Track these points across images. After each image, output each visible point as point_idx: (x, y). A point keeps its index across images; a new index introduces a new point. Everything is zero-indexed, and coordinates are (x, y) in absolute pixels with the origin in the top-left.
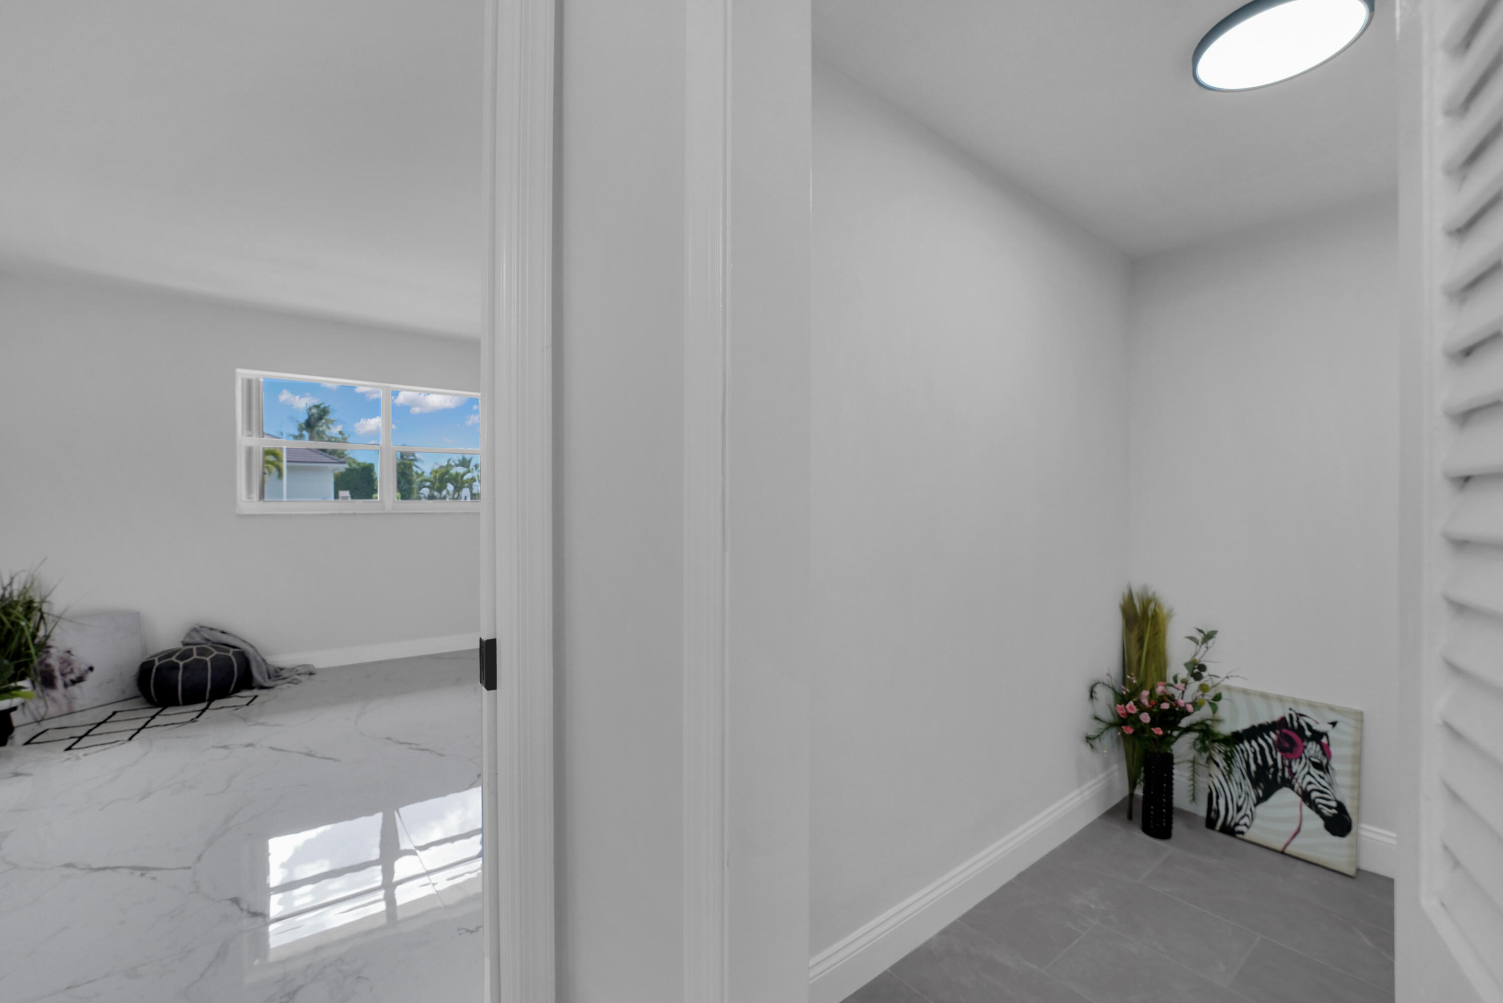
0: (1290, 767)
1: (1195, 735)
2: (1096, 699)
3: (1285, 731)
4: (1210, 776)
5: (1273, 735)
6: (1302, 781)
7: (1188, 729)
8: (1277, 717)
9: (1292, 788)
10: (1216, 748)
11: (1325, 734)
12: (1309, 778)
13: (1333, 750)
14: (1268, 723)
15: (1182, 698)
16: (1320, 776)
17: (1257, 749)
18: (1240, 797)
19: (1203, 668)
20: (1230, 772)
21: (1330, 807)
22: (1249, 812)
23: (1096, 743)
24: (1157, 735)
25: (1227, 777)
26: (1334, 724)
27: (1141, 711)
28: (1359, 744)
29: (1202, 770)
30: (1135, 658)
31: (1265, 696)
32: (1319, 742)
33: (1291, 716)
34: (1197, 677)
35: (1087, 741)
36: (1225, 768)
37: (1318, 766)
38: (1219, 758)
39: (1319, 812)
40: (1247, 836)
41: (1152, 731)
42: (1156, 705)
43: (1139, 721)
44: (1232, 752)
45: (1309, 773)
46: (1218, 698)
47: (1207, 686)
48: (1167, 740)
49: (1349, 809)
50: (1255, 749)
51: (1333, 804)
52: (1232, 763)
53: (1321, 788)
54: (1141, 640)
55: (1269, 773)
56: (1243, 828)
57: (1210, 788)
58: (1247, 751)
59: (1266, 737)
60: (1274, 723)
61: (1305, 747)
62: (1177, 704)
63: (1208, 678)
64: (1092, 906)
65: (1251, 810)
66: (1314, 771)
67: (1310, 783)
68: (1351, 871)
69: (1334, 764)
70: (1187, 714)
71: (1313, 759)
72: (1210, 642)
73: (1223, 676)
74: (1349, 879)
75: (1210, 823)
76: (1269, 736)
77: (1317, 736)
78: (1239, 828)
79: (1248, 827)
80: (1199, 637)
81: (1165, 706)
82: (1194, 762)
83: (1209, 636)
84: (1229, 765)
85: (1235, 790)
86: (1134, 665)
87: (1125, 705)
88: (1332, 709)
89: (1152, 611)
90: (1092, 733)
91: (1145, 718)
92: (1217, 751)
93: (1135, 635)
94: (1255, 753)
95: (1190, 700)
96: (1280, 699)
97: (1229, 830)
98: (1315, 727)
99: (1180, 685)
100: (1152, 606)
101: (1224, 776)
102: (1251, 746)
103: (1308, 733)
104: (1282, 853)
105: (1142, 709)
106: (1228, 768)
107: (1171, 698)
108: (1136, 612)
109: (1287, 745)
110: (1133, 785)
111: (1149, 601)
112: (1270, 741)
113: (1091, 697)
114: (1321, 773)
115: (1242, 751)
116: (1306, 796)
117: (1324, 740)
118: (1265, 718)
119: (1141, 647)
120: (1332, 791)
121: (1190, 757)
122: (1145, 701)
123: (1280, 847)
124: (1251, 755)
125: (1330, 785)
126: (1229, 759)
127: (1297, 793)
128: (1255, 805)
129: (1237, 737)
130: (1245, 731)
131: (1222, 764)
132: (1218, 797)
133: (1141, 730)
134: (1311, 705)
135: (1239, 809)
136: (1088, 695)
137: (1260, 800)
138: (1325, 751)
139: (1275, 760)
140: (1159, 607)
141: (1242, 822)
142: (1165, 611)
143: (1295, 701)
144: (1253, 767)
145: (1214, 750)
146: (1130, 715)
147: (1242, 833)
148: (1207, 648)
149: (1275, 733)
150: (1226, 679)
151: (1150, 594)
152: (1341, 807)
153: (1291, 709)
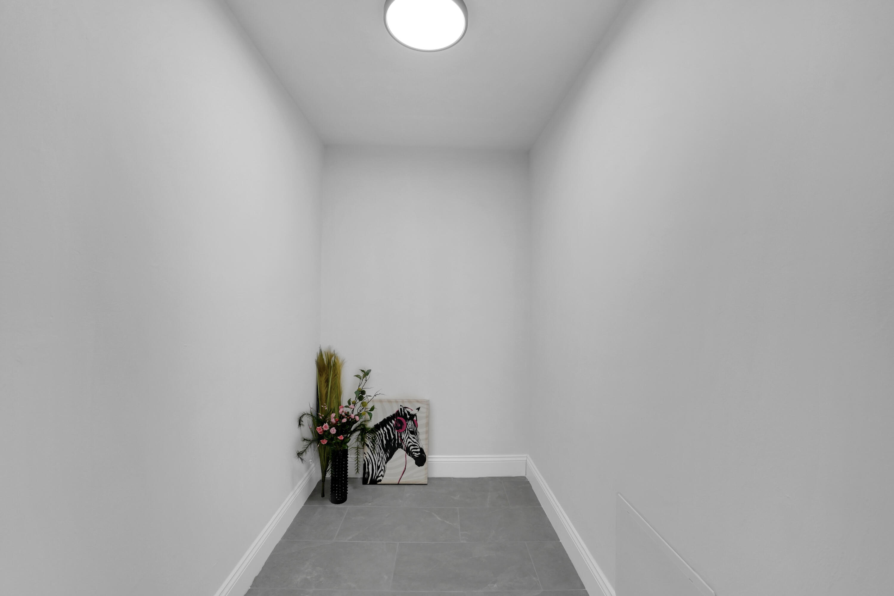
0: (401, 436)
1: (358, 433)
2: (303, 425)
3: (398, 418)
4: (365, 453)
5: (393, 422)
6: (405, 444)
7: (355, 430)
8: (395, 412)
9: (402, 448)
10: (367, 436)
11: (415, 415)
12: (409, 440)
13: (419, 422)
14: (391, 415)
15: (353, 413)
16: (413, 438)
17: (386, 431)
18: (379, 461)
19: (363, 392)
20: (374, 449)
21: (417, 452)
22: (383, 468)
23: (304, 456)
24: (341, 440)
25: (373, 452)
26: (418, 409)
27: (330, 428)
28: (428, 417)
29: (361, 451)
30: (324, 392)
31: (389, 401)
32: (413, 420)
33: (401, 409)
34: (361, 398)
35: (299, 457)
36: (371, 447)
37: (412, 433)
38: (368, 442)
39: (413, 457)
40: (382, 482)
41: (338, 438)
42: (339, 421)
43: (330, 433)
44: (375, 437)
45: (409, 437)
46: (372, 409)
47: (365, 402)
48: (345, 441)
49: (425, 451)
50: (385, 432)
51: (419, 450)
52: (375, 443)
53: (414, 444)
54: (327, 381)
55: (392, 443)
56: (381, 478)
57: (364, 460)
58: (382, 434)
59: (390, 423)
60: (394, 415)
61: (407, 424)
62: (350, 418)
63: (366, 397)
64: (309, 577)
65: (384, 466)
66: (411, 436)
67: (409, 442)
68: (425, 481)
69: (419, 430)
70: (356, 422)
71: (410, 430)
72: (368, 377)
73: (373, 395)
74: (425, 485)
75: (365, 481)
76: (392, 423)
77: (412, 416)
78: (379, 479)
79: (383, 477)
80: (361, 374)
81: (344, 420)
82: (358, 448)
83: (366, 373)
84: (373, 445)
85: (376, 457)
86: (324, 397)
87: (322, 426)
88: (418, 401)
89: (333, 362)
90: (301, 450)
91: (333, 431)
92: (368, 438)
93: (323, 379)
94: (385, 434)
95: (357, 413)
96: (397, 402)
97: (374, 482)
98: (411, 413)
99: (352, 406)
100: (333, 359)
101: (371, 451)
102: (384, 430)
103: (408, 417)
104: (398, 484)
105: (331, 426)
106: (373, 447)
107: (347, 414)
108: (324, 364)
109: (399, 425)
110: (324, 473)
111: (332, 356)
112: (392, 425)
113: (300, 424)
114: (414, 436)
115: (379, 434)
116: (408, 451)
117: (415, 418)
118: (389, 414)
119: (328, 385)
120: (418, 444)
121: (356, 446)
122: (333, 420)
123: (397, 482)
124: (384, 435)
125: (417, 441)
126: (373, 442)
127: (404, 450)
128: (386, 463)
129: (377, 427)
130: (381, 423)
131: (370, 445)
132: (368, 465)
133: (332, 438)
134: (410, 401)
135: (379, 467)
136: (298, 424)
137: (388, 459)
138: (415, 424)
139: (394, 435)
140: (337, 359)
141: (380, 475)
142: (340, 361)
143: (403, 402)
144: (385, 442)
145: (366, 438)
146: (326, 431)
147: (380, 480)
148: (366, 380)
149: (394, 420)
150: (375, 397)
151: (332, 352)
152: (422, 450)
153: (401, 406)
